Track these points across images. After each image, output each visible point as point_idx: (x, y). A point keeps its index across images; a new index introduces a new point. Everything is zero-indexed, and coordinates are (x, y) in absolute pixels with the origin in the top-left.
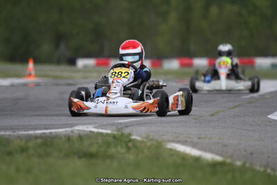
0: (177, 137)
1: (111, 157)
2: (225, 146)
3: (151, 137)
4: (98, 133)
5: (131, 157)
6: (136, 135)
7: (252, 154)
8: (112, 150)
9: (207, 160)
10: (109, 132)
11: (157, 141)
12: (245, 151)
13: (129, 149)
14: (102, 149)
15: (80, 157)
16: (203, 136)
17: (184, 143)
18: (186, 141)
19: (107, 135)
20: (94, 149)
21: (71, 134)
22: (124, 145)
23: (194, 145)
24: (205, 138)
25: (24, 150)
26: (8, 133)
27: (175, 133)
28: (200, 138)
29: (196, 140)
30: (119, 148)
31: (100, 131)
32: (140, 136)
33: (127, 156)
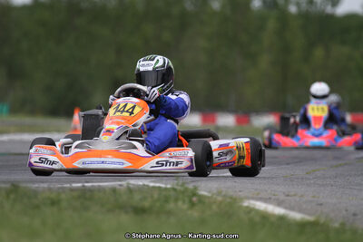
0: (258, 194)
1: (169, 213)
2: (321, 204)
3: (224, 193)
4: (154, 187)
5: (195, 214)
6: (205, 191)
7: (355, 215)
8: (171, 206)
9: (295, 220)
10: (169, 186)
11: (231, 198)
12: (346, 211)
13: (192, 205)
14: (158, 204)
15: (126, 212)
16: (293, 193)
17: (266, 200)
18: (270, 198)
19: (166, 189)
20: (146, 204)
21: (119, 187)
22: (187, 199)
23: (280, 204)
24: (295, 195)
25: (54, 203)
26: (37, 185)
27: (256, 190)
28: (288, 195)
29: (282, 197)
30: (180, 203)
31: (158, 185)
32: (209, 192)
33: (189, 212)
